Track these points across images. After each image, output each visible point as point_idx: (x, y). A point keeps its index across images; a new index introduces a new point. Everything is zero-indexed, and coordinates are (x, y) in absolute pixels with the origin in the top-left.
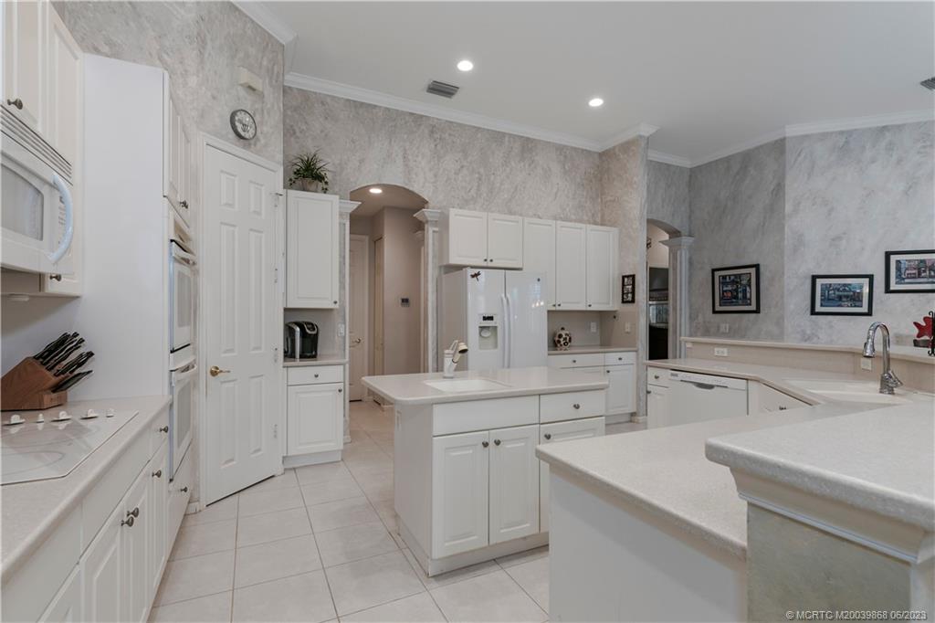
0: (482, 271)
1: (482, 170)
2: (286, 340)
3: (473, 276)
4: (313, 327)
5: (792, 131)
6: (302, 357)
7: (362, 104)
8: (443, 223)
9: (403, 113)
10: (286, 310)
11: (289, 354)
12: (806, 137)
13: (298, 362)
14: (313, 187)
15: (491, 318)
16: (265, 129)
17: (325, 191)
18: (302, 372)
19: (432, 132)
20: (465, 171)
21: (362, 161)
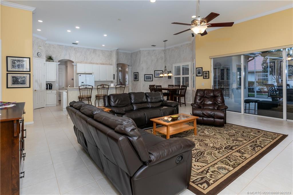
0: (81, 75)
1: (85, 56)
2: (46, 86)
3: (80, 76)
4: (51, 84)
5: (141, 49)
6: (49, 89)
7: (60, 45)
8: (76, 65)
9: (69, 46)
10: (46, 81)
11: (47, 89)
12: (143, 50)
13: (48, 90)
14: (51, 61)
15: (83, 82)
16: (42, 54)
17: (53, 61)
18: (49, 91)
19: (75, 49)
20: (81, 56)
21: (60, 55)
